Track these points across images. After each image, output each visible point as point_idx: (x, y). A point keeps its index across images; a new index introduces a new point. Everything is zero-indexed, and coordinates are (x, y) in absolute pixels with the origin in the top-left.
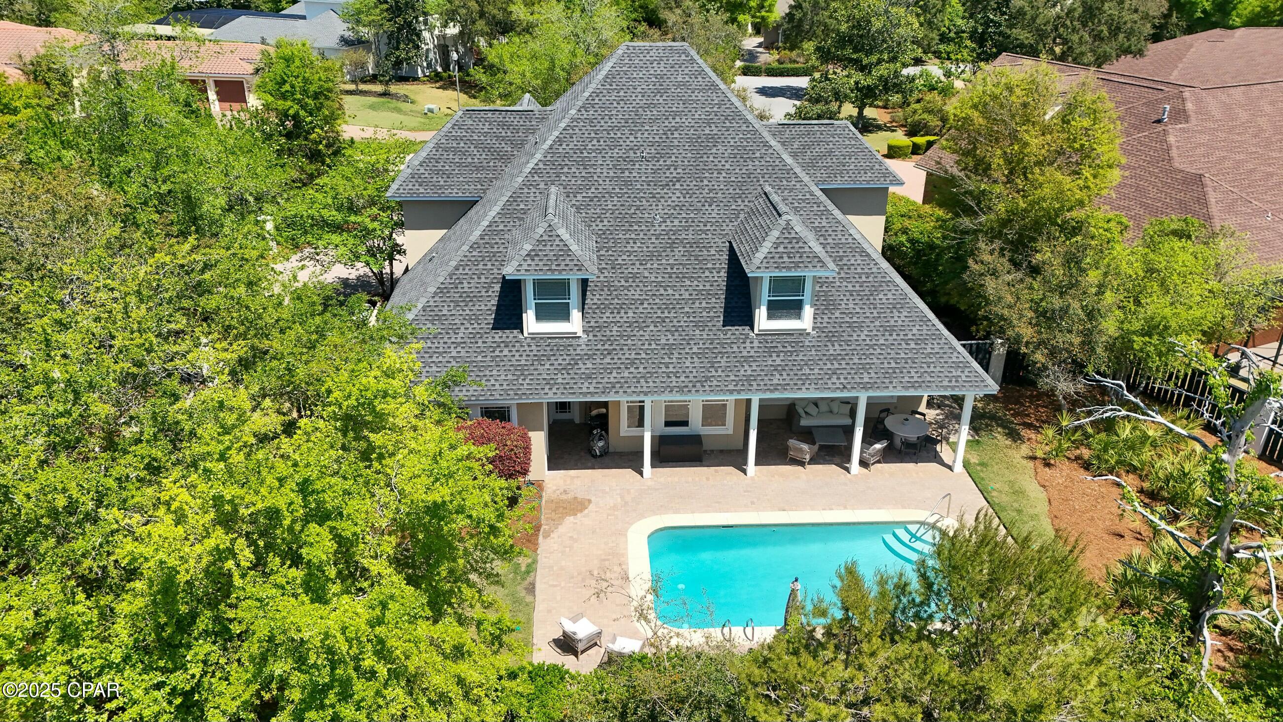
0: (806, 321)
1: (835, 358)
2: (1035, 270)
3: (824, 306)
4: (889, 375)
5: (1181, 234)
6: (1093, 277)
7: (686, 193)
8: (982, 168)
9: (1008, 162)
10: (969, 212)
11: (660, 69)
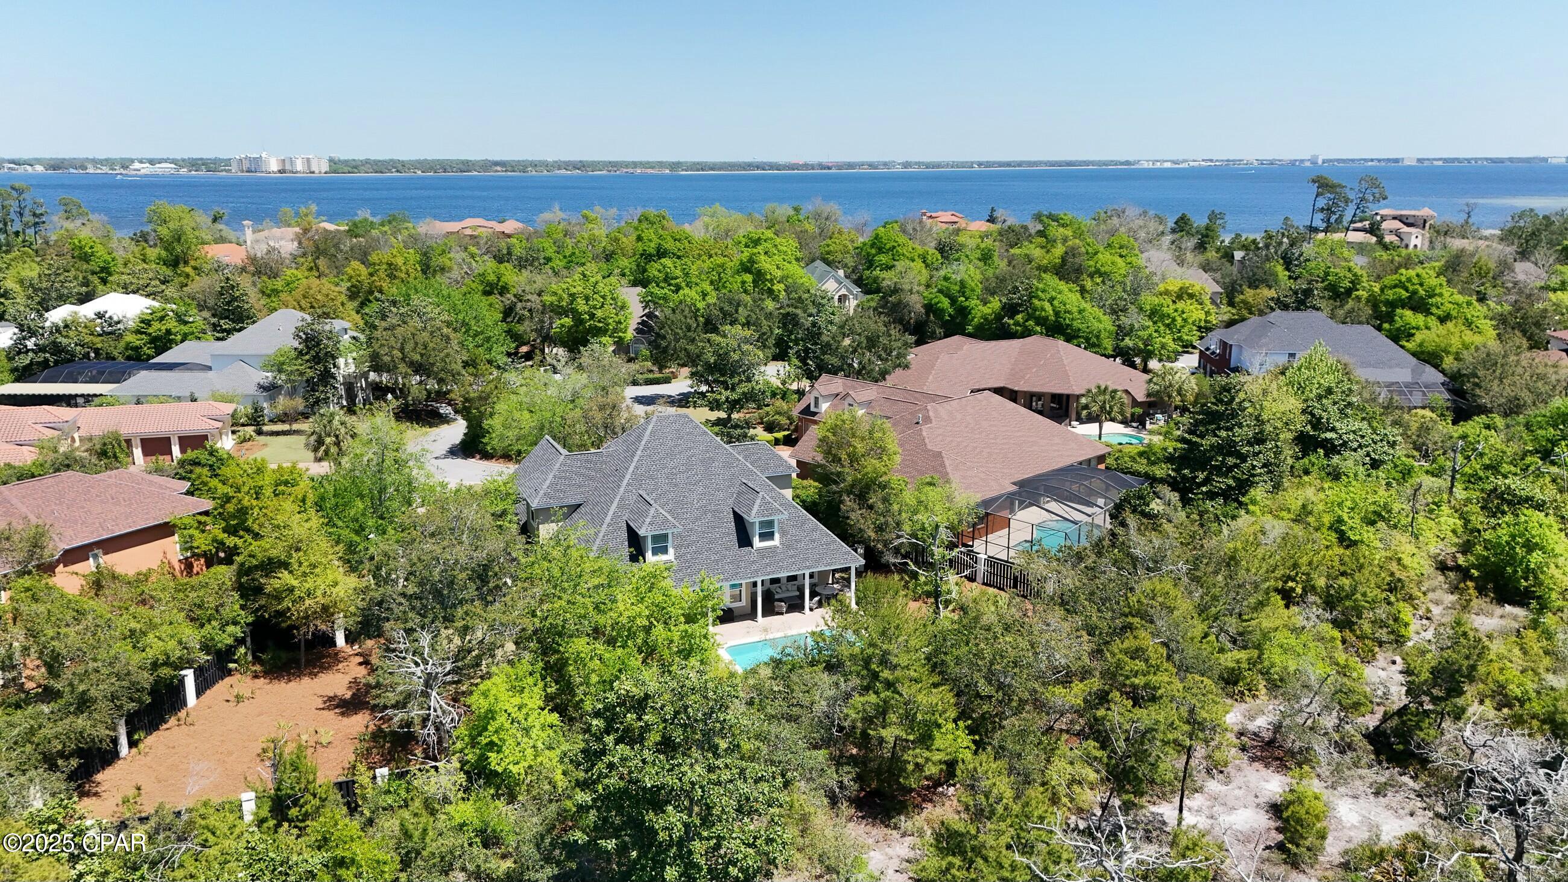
0: (776, 541)
1: (792, 557)
2: (871, 507)
3: (783, 533)
4: (818, 561)
5: (930, 484)
6: (896, 507)
7: (705, 487)
8: (837, 460)
9: (849, 456)
10: (836, 483)
11: (677, 426)
